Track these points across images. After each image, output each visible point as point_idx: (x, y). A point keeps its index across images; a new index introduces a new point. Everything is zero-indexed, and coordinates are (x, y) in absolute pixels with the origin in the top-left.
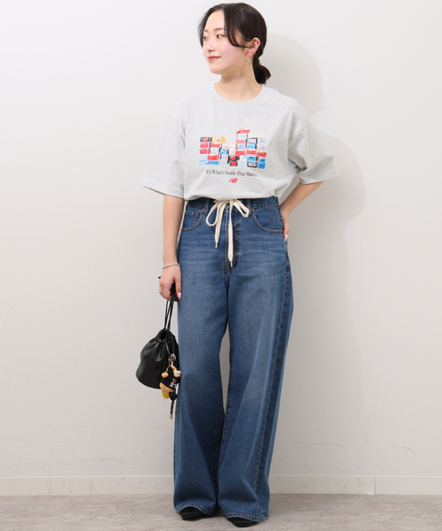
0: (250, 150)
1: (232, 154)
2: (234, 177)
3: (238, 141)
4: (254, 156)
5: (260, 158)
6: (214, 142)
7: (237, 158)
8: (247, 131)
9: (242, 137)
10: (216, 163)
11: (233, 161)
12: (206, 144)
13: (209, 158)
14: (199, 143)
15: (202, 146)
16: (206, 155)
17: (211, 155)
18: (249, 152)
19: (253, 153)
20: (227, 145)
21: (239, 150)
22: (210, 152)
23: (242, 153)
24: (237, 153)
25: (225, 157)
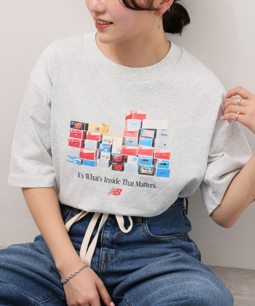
0: (145, 147)
1: (117, 152)
2: (116, 186)
3: (126, 132)
4: (150, 158)
5: (160, 161)
6: (91, 131)
7: (124, 159)
8: (142, 117)
9: (134, 125)
10: (93, 164)
11: (118, 163)
12: (80, 132)
13: (82, 155)
14: (68, 130)
15: (72, 135)
16: (77, 150)
17: (85, 151)
18: (142, 152)
19: (149, 152)
20: (110, 138)
21: (128, 147)
22: (83, 146)
23: (132, 152)
24: (124, 151)
25: (106, 155)
